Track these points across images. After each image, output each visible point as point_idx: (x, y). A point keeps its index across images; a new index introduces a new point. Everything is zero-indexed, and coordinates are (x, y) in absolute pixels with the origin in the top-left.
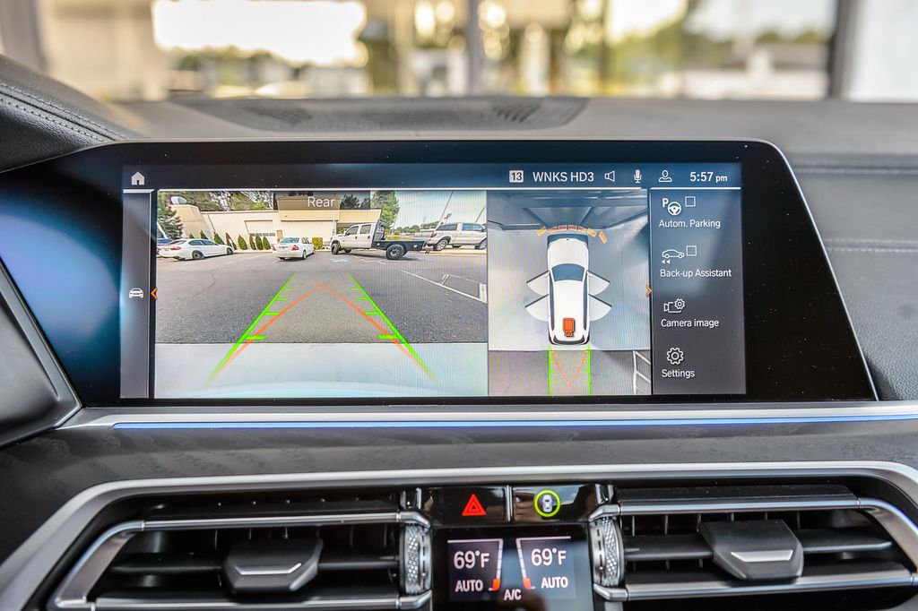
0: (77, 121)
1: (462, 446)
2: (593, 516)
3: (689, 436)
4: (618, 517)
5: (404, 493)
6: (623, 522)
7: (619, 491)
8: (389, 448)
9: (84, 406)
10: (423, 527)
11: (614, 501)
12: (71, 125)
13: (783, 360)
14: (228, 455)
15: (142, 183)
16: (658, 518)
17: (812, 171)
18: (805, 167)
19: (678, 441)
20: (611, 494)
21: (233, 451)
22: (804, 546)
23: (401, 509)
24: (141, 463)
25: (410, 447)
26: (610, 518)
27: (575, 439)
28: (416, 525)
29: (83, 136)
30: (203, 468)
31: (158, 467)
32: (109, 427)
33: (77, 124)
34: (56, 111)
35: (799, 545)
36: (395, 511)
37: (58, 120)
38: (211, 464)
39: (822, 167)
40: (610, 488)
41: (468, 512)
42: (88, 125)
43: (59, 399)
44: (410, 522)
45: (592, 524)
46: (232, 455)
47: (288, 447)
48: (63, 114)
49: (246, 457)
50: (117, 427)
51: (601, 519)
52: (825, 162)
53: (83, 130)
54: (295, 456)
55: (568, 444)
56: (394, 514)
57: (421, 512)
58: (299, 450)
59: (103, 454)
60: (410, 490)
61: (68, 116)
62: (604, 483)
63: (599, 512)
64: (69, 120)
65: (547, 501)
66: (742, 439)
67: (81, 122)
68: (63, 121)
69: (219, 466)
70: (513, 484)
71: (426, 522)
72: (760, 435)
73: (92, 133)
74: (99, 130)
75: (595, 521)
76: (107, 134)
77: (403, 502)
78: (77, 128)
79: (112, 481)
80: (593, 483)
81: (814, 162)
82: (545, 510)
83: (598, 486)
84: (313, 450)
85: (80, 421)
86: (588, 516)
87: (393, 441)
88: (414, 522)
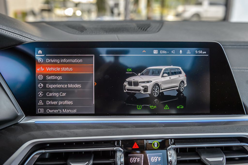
0: (22, 35)
1: (133, 129)
2: (168, 148)
3: (195, 126)
4: (175, 148)
5: (116, 142)
6: (176, 150)
7: (175, 141)
8: (112, 129)
9: (26, 116)
11: (174, 144)
12: (20, 36)
13: (220, 103)
14: (67, 131)
15: (41, 53)
17: (227, 47)
18: (225, 45)
19: (192, 127)
20: (173, 142)
21: (69, 130)
22: (226, 156)
23: (116, 146)
24: (43, 134)
25: (118, 129)
26: (173, 149)
27: (163, 127)
29: (24, 39)
30: (61, 135)
31: (48, 135)
32: (33, 122)
33: (22, 36)
34: (16, 33)
35: (224, 156)
36: (114, 147)
37: (17, 35)
38: (63, 134)
39: (230, 45)
40: (173, 140)
41: (134, 147)
42: (25, 36)
43: (19, 114)
44: (118, 150)
45: (168, 150)
46: (69, 131)
47: (84, 129)
48: (18, 33)
49: (73, 132)
50: (35, 122)
51: (170, 149)
52: (231, 44)
53: (24, 38)
54: (86, 132)
55: (162, 128)
56: (113, 148)
57: (121, 147)
58: (87, 130)
59: (32, 131)
60: (118, 141)
61: (20, 34)
62: (171, 139)
63: (170, 147)
64: (20, 35)
65: (156, 144)
67: (23, 35)
68: (18, 35)
69: (65, 135)
70: (146, 139)
71: (122, 150)
72: (214, 125)
73: (26, 38)
74: (28, 37)
76: (31, 38)
77: (116, 144)
78: (22, 37)
79: (35, 139)
80: (168, 139)
81: (228, 44)
82: (155, 147)
84: (91, 130)
85: (25, 121)
86: (167, 148)
87: (113, 127)
88: (119, 150)
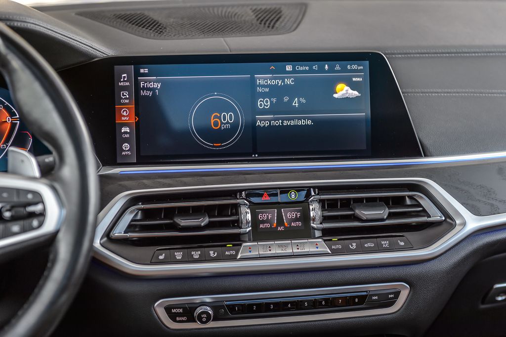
1: (260, 175)
3: (346, 170)
4: (320, 200)
5: (239, 193)
6: (322, 202)
7: (320, 191)
8: (233, 177)
10: (247, 205)
11: (318, 194)
14: (171, 180)
16: (336, 200)
20: (317, 192)
22: (389, 209)
23: (238, 199)
24: (139, 184)
25: (240, 176)
26: (317, 200)
27: (303, 172)
28: (244, 204)
29: (94, 53)
35: (387, 209)
38: (166, 183)
40: (317, 190)
41: (263, 199)
44: (241, 203)
45: (310, 203)
46: (173, 180)
47: (194, 177)
51: (313, 201)
54: (197, 180)
55: (300, 173)
56: (235, 200)
57: (246, 200)
58: (199, 178)
60: (241, 191)
62: (314, 188)
63: (313, 198)
65: (293, 194)
66: (366, 171)
69: (169, 184)
70: (280, 188)
71: (248, 203)
75: (311, 201)
77: (238, 197)
80: (310, 187)
82: (292, 197)
83: (312, 189)
86: (308, 200)
